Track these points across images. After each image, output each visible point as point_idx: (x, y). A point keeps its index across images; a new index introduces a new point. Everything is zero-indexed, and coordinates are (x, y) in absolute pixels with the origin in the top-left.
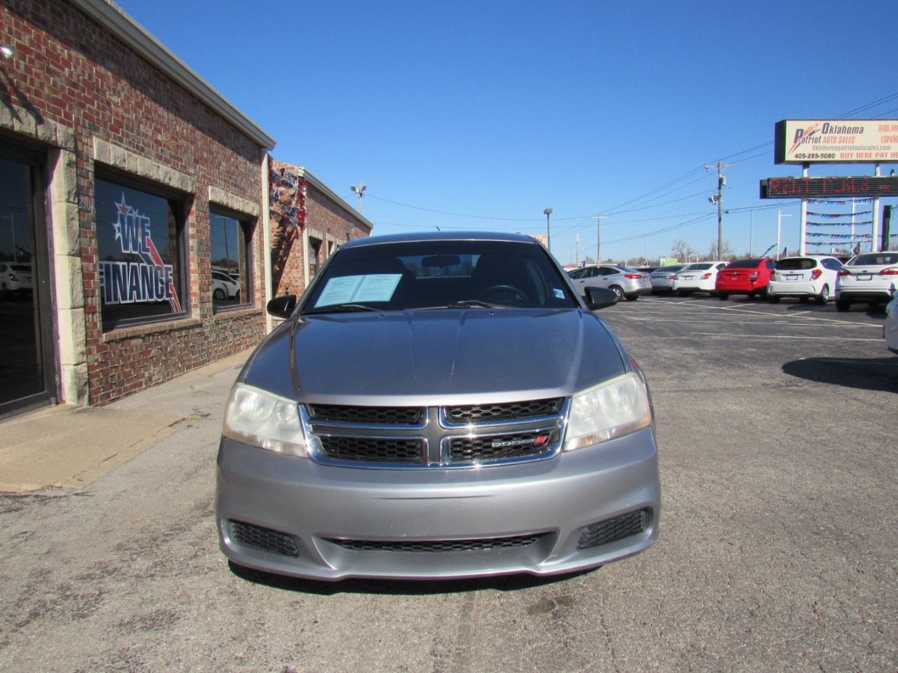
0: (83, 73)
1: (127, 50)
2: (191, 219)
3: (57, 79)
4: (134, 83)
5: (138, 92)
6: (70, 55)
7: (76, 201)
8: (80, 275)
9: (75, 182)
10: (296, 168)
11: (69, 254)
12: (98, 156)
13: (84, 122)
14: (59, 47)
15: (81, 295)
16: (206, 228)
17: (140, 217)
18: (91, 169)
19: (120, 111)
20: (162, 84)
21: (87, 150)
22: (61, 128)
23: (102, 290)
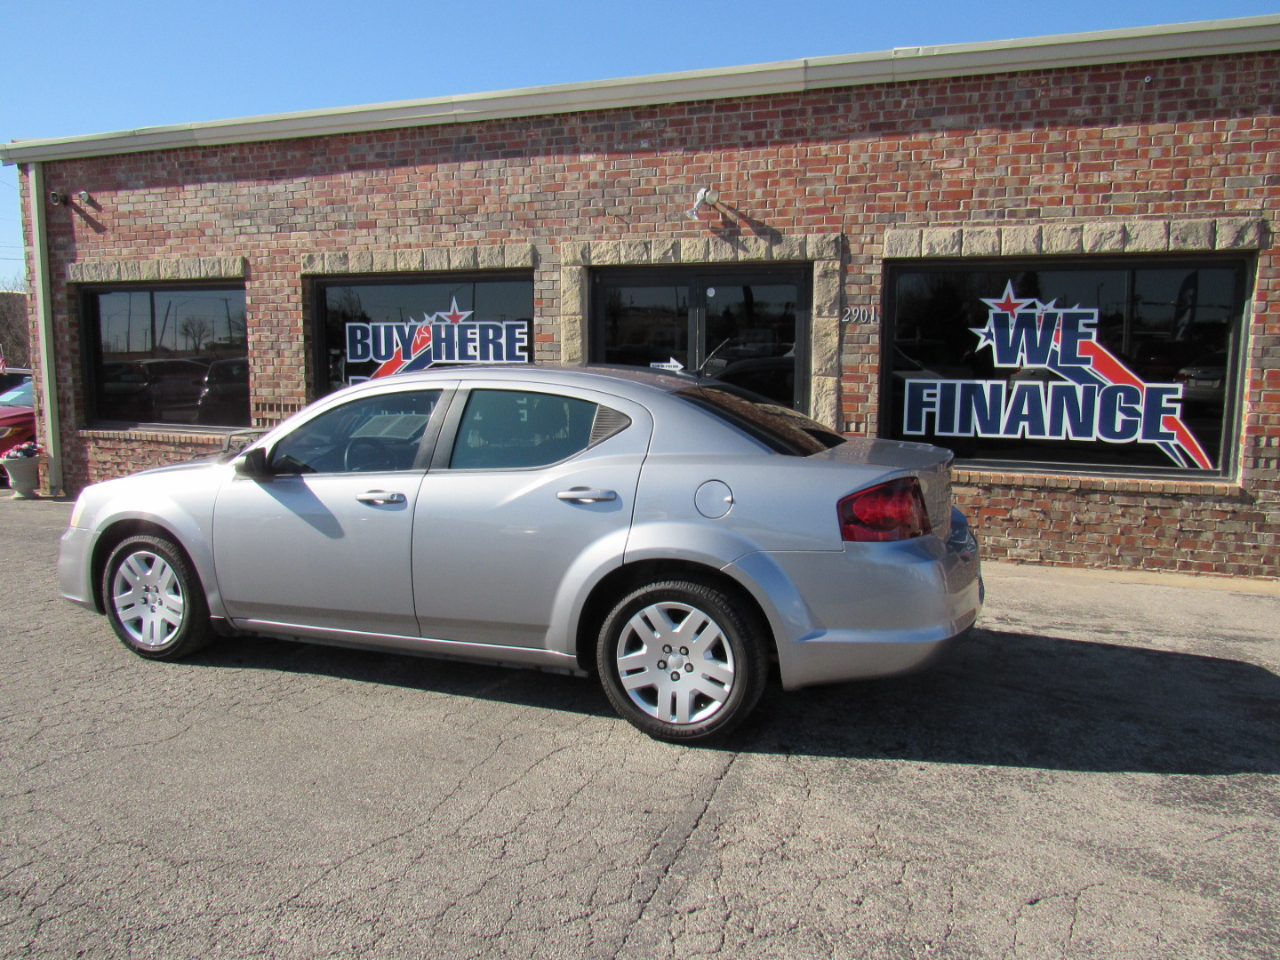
1: (997, 80)
2: (1254, 296)
3: (817, 186)
4: (1013, 121)
5: (1028, 130)
6: (846, 149)
7: (836, 314)
8: (833, 398)
9: (834, 292)
11: (816, 374)
12: (891, 251)
13: (867, 218)
14: (826, 147)
18: (876, 270)
19: (966, 176)
20: (1124, 83)
21: (870, 250)
22: (812, 239)
23: (931, 416)
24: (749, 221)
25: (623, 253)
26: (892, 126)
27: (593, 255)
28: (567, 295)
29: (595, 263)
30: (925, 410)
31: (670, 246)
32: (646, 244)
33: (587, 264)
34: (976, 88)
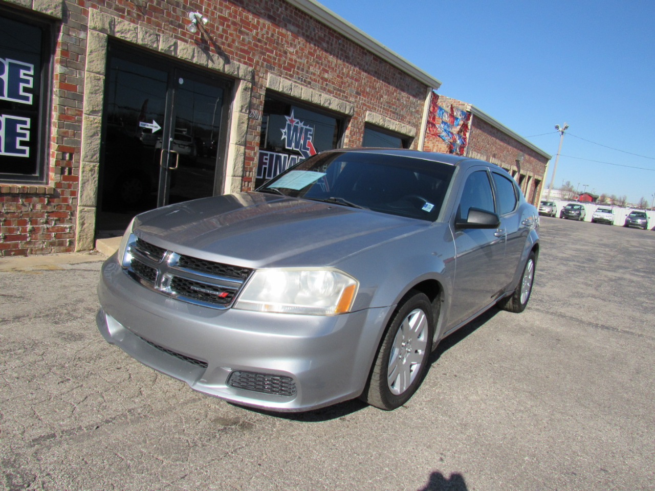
0: (267, 33)
1: (307, 17)
2: (347, 132)
3: (246, 37)
4: (309, 39)
5: (312, 45)
6: (258, 22)
7: (248, 112)
8: (243, 157)
9: (248, 100)
10: (466, 104)
11: (236, 144)
12: (270, 85)
13: (262, 64)
14: (251, 17)
15: (241, 169)
16: (359, 140)
17: (305, 127)
18: (263, 93)
19: (294, 57)
20: (335, 39)
21: (262, 81)
22: (243, 67)
23: (265, 168)
24: (214, 44)
25: (140, 36)
26: (275, 19)
27: (117, 29)
28: (94, 54)
29: (118, 35)
30: (264, 166)
31: (172, 44)
32: (157, 35)
33: (112, 34)
34: (301, 17)
